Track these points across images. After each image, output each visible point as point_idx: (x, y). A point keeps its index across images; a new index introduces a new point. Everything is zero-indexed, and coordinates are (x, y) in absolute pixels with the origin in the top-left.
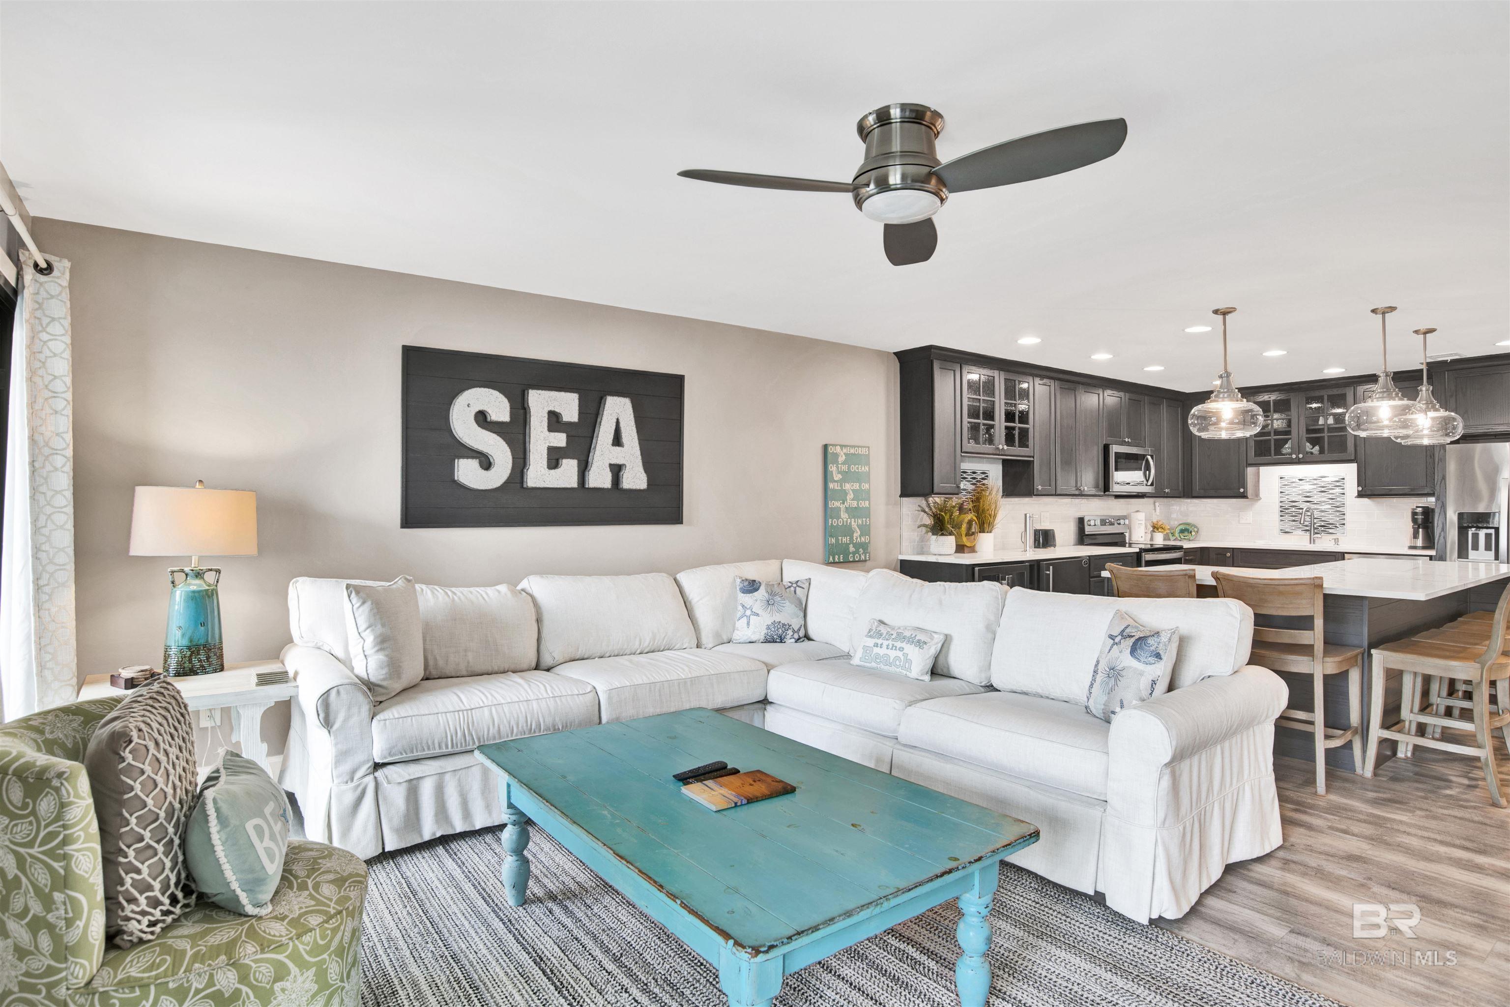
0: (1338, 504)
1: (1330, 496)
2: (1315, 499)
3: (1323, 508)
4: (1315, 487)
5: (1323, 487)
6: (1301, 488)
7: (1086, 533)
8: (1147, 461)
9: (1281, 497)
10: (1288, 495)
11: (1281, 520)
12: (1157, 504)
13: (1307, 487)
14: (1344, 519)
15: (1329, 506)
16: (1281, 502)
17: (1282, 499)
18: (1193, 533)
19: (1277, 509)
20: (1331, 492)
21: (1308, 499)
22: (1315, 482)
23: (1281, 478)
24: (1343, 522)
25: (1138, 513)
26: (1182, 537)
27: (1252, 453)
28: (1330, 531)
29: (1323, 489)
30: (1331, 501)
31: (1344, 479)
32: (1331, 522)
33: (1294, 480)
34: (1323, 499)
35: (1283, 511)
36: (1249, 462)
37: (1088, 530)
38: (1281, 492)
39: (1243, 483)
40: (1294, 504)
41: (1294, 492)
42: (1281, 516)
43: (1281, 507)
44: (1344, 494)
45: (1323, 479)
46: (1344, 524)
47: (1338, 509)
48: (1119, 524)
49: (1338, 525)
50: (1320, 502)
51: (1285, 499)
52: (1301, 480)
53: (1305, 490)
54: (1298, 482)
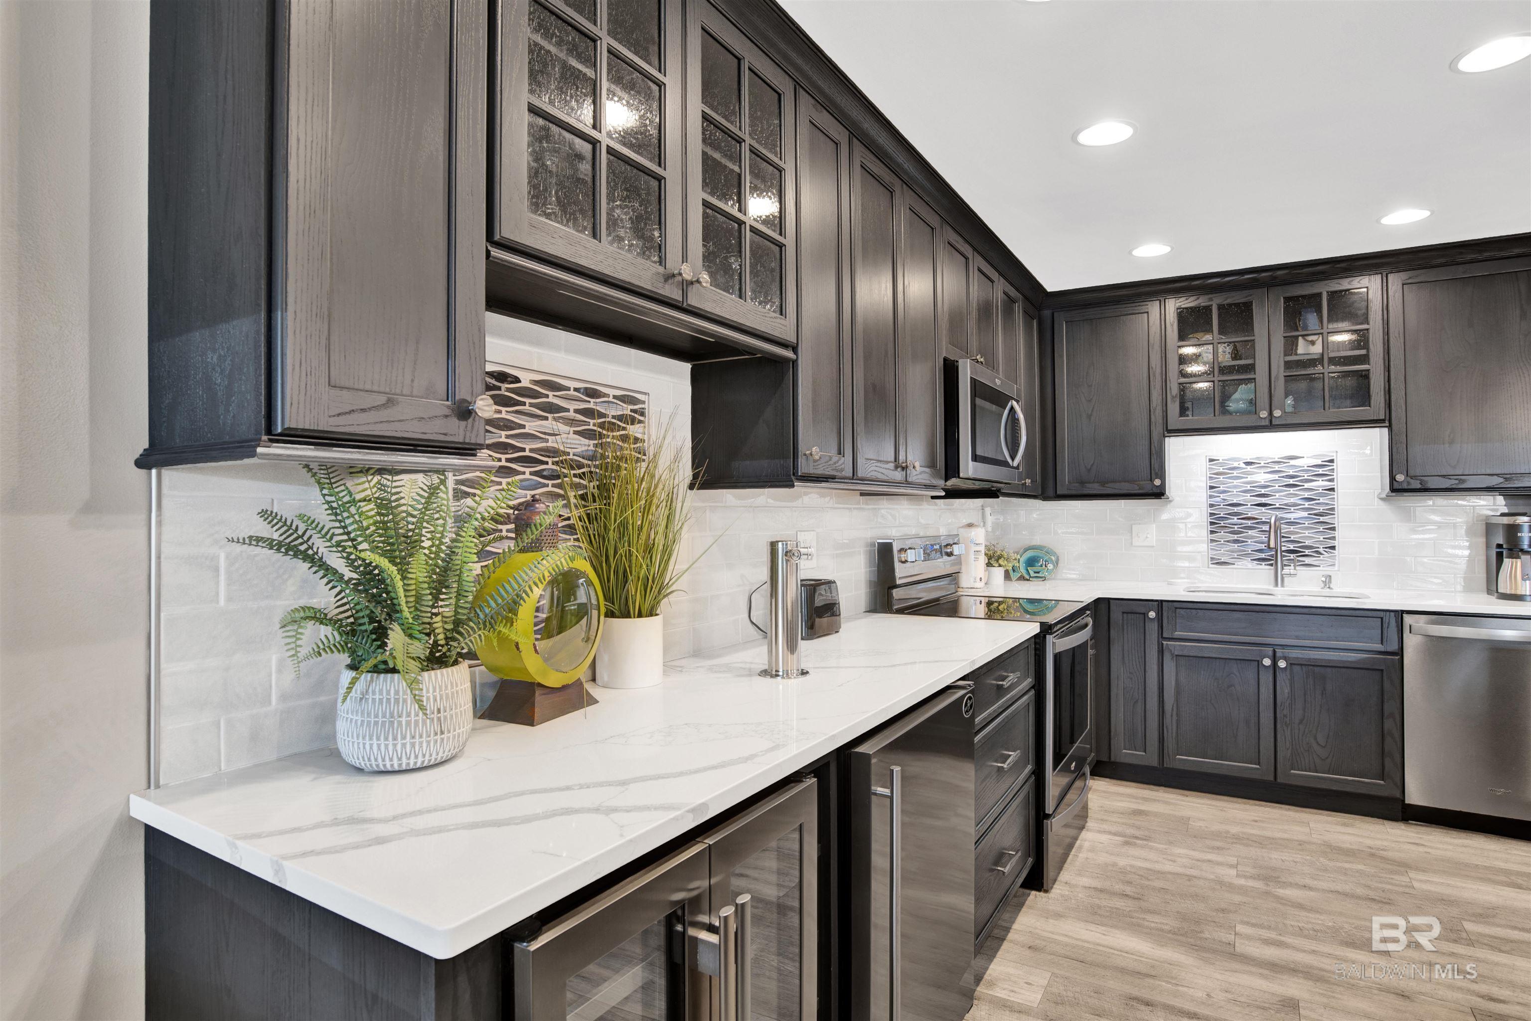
0: (1321, 509)
1: (1307, 494)
2: (1277, 499)
3: (1292, 516)
4: (1276, 476)
5: (1292, 477)
6: (1250, 478)
7: (898, 582)
9: (1211, 497)
10: (1224, 492)
11: (1212, 541)
12: (988, 510)
13: (1262, 477)
14: (1334, 538)
15: (1305, 514)
16: (1211, 506)
17: (1213, 501)
18: (1050, 566)
19: (1205, 520)
20: (1307, 485)
21: (1263, 500)
22: (1277, 468)
23: (1211, 460)
24: (1331, 543)
26: (1033, 574)
27: (1174, 408)
28: (1307, 560)
29: (1291, 481)
30: (1307, 504)
31: (1332, 461)
32: (1308, 543)
33: (1236, 464)
34: (1292, 500)
35: (1216, 523)
36: (1169, 428)
37: (901, 572)
38: (1211, 488)
39: (1157, 467)
40: (1236, 509)
41: (1235, 487)
42: (1212, 532)
43: (1212, 514)
44: (1332, 490)
45: (1292, 462)
46: (1333, 548)
47: (1322, 519)
48: (950, 554)
49: (1321, 550)
50: (1286, 505)
51: (1218, 499)
52: (1248, 463)
53: (1257, 482)
54: (1244, 466)
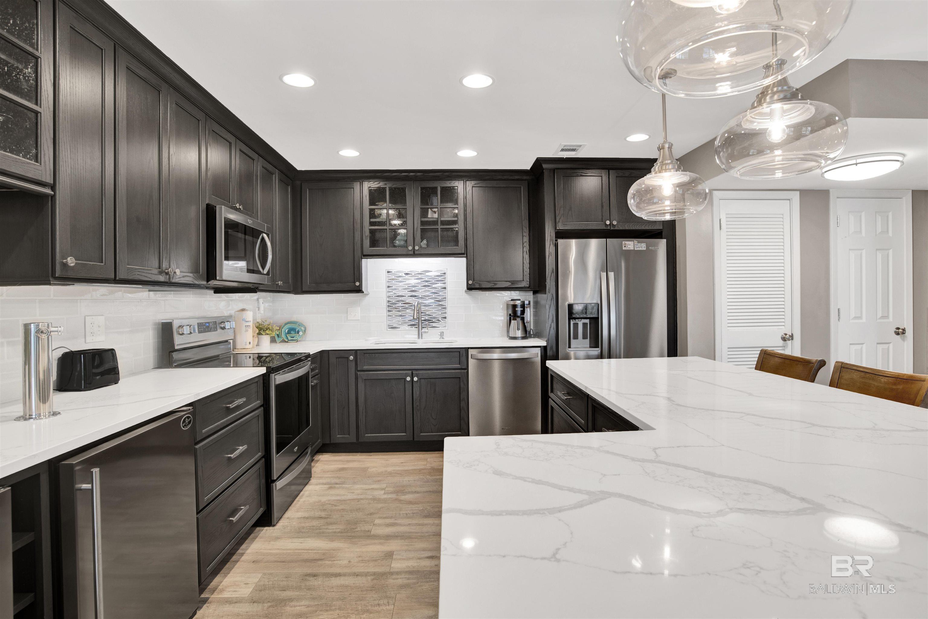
0: (440, 298)
1: (433, 291)
2: (420, 293)
3: (427, 302)
4: (419, 281)
5: (427, 281)
6: (407, 282)
7: (176, 348)
8: (263, 239)
9: (388, 292)
10: (395, 289)
11: (389, 316)
12: (261, 301)
13: (413, 281)
14: (445, 313)
15: (433, 301)
16: (389, 297)
17: (390, 294)
18: (301, 333)
19: (384, 304)
20: (434, 286)
21: (414, 294)
22: (420, 276)
23: (388, 272)
24: (444, 315)
25: (244, 312)
26: (290, 338)
27: (367, 242)
28: (434, 325)
29: (427, 284)
30: (434, 296)
31: (445, 274)
32: (434, 315)
33: (400, 274)
34: (427, 294)
35: (391, 306)
36: (364, 254)
37: (179, 342)
38: (388, 287)
39: (357, 275)
40: (400, 298)
41: (400, 286)
42: (389, 311)
43: (388, 301)
44: (445, 288)
45: (427, 274)
46: (445, 318)
47: (440, 303)
48: (223, 328)
49: (440, 319)
50: (424, 296)
51: (392, 293)
52: (407, 274)
53: (410, 284)
54: (404, 275)
